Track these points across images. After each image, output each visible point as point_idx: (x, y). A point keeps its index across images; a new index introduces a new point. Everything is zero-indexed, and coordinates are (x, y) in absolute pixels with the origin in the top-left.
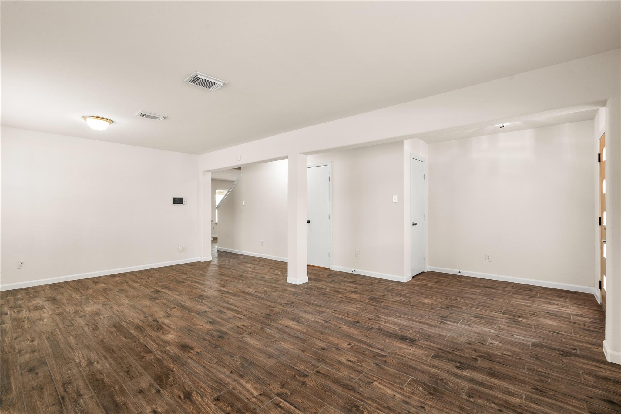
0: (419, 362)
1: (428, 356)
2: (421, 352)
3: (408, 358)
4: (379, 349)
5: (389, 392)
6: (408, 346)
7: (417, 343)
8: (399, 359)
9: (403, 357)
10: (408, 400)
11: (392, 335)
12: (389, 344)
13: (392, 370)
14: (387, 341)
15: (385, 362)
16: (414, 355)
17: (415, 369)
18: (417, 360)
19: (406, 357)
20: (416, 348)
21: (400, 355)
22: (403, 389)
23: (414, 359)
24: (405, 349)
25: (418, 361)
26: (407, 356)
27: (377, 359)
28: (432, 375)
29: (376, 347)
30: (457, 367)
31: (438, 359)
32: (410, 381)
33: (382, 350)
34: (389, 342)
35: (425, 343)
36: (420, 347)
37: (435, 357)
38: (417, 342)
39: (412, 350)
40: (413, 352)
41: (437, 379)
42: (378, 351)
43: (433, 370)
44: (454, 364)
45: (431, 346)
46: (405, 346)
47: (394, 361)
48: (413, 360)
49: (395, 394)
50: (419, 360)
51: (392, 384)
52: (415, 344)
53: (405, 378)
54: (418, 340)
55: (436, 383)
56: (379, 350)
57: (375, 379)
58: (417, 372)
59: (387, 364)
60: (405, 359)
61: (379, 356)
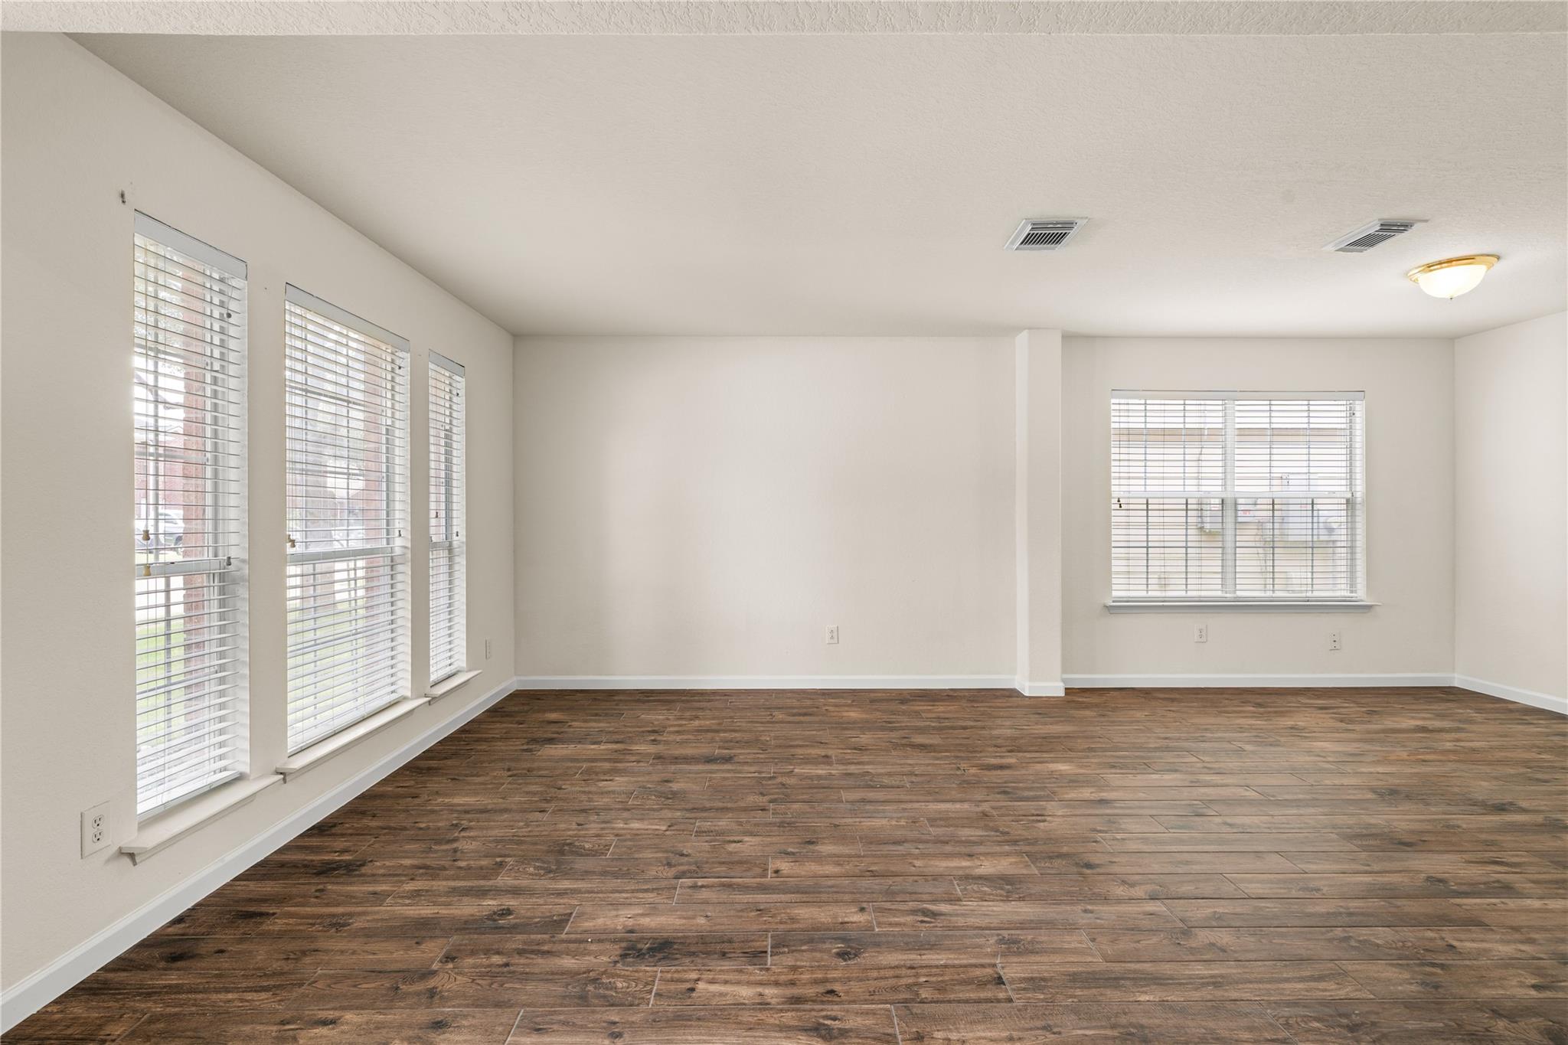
0: (598, 893)
1: (580, 915)
2: (600, 921)
3: (627, 891)
4: (702, 886)
5: (635, 825)
6: (639, 925)
7: (616, 950)
8: (646, 881)
9: (638, 891)
10: (603, 826)
11: (701, 947)
12: (690, 913)
13: (648, 854)
14: (702, 921)
15: (669, 865)
16: (615, 905)
17: (604, 873)
18: (605, 895)
19: (633, 891)
20: (615, 931)
21: (646, 891)
22: (617, 835)
23: (611, 895)
24: (642, 915)
25: (602, 892)
26: (628, 895)
27: (689, 864)
28: (569, 874)
29: (714, 889)
30: (508, 912)
31: (555, 918)
32: (608, 850)
33: (695, 887)
34: (694, 917)
35: (591, 958)
36: (602, 937)
37: (559, 923)
38: (619, 952)
39: (621, 919)
40: (620, 913)
41: (558, 870)
42: (700, 882)
43: (565, 884)
44: (514, 918)
45: (574, 954)
46: (646, 921)
47: (652, 872)
48: (613, 892)
49: (625, 826)
50: (600, 895)
51: (637, 835)
52: (621, 940)
53: (617, 851)
54: (616, 962)
55: (559, 863)
56: (700, 884)
57: (668, 833)
58: (598, 869)
59: (665, 862)
60: (633, 888)
61: (690, 871)
